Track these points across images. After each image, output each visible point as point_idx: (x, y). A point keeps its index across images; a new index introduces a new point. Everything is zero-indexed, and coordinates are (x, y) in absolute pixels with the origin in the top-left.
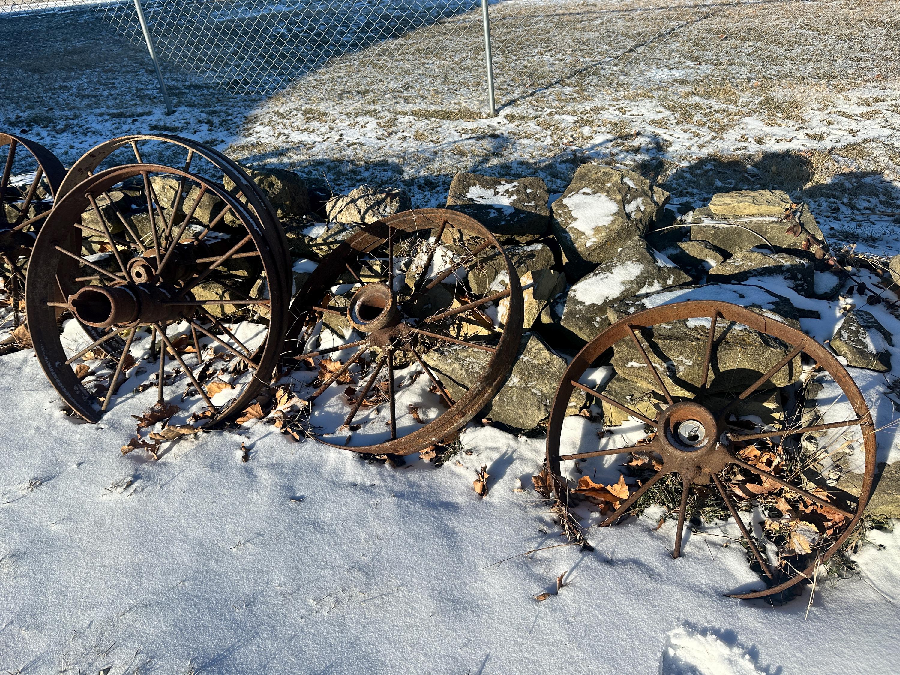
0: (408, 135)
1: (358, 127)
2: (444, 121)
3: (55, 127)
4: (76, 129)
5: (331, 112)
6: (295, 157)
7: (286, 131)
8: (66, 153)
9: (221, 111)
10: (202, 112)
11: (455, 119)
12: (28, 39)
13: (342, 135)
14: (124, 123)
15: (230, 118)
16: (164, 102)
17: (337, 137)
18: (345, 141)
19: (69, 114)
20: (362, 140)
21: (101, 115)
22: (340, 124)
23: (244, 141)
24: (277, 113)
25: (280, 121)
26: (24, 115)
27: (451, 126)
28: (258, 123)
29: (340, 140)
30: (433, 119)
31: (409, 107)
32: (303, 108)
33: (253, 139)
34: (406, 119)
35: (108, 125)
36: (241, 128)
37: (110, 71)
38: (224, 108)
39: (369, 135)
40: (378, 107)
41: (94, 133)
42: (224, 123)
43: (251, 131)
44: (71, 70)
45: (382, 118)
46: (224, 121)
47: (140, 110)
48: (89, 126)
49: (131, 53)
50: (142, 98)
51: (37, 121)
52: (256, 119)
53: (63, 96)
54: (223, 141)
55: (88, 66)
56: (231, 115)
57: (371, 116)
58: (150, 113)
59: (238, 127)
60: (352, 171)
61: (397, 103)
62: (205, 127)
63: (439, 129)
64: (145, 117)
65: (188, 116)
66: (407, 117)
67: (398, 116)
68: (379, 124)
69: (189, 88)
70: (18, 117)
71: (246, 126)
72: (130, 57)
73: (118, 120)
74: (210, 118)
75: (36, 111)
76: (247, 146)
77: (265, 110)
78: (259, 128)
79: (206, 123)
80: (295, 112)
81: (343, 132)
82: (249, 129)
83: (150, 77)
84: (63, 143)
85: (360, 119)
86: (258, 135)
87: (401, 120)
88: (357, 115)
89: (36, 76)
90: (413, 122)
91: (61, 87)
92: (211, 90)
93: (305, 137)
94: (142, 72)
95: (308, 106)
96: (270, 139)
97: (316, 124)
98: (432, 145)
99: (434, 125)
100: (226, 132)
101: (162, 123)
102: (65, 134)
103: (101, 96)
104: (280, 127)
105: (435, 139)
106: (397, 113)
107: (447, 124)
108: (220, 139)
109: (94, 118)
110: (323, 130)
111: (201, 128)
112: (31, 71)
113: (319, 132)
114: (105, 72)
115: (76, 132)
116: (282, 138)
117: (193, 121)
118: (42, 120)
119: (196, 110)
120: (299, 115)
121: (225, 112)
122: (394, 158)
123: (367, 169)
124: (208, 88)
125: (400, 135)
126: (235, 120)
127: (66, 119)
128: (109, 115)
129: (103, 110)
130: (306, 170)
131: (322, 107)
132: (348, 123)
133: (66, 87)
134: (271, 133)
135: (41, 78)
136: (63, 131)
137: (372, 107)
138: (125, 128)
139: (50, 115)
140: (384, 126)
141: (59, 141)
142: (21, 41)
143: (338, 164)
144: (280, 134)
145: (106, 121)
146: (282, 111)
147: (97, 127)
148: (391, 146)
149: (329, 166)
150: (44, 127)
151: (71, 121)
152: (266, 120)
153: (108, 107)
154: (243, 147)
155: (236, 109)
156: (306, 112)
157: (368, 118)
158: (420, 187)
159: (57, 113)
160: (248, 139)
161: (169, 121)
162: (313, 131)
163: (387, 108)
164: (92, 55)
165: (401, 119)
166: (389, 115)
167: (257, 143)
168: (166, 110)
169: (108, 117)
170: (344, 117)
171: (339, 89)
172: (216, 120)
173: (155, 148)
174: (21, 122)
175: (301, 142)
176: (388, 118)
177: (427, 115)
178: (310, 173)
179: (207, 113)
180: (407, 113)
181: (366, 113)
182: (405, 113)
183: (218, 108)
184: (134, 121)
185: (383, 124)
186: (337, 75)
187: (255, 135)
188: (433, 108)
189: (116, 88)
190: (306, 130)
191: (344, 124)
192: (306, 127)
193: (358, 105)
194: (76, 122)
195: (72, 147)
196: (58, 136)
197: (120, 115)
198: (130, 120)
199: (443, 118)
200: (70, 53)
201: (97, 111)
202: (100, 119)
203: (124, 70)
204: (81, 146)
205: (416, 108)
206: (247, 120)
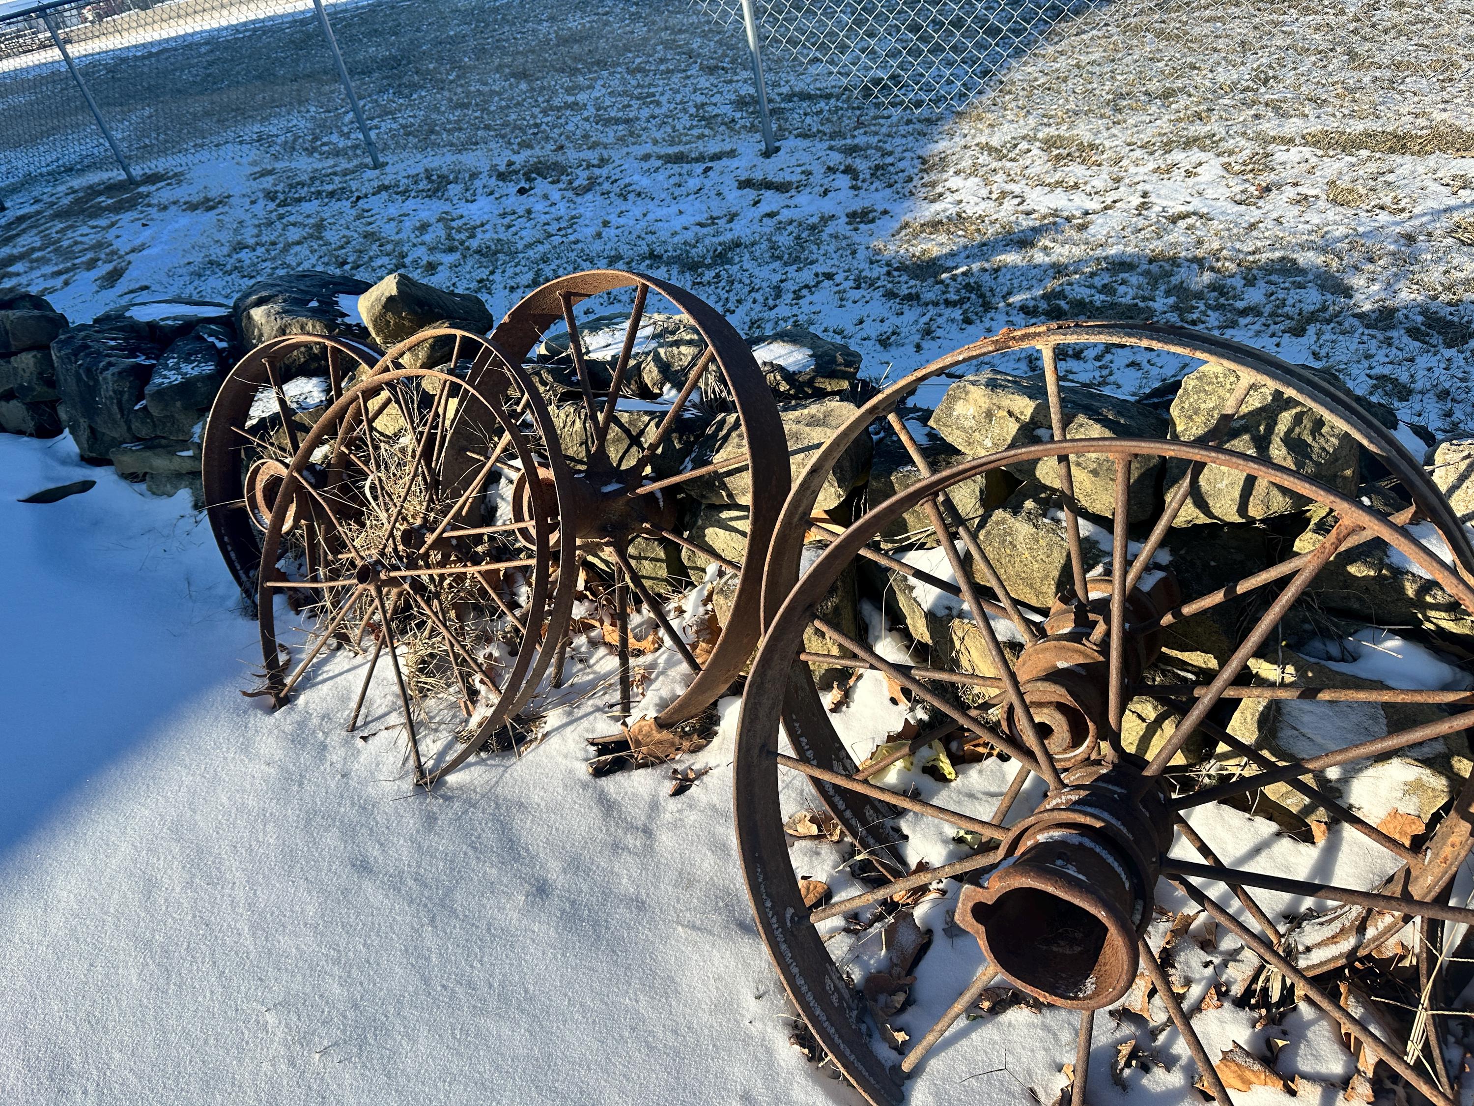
0: (1312, 192)
1: (1178, 174)
2: (1397, 158)
3: (570, 182)
4: (606, 186)
5: (1107, 144)
6: (1058, 249)
7: (1016, 188)
8: (599, 235)
9: (869, 147)
10: (831, 148)
11: (1422, 152)
12: (496, 21)
13: (1145, 195)
14: (689, 174)
15: (889, 160)
16: (752, 129)
17: (1137, 200)
18: (1157, 209)
19: (593, 156)
20: (1196, 204)
21: (646, 157)
22: (1132, 169)
23: (929, 212)
24: (988, 148)
25: (995, 165)
26: (519, 159)
27: (1421, 169)
28: (951, 171)
29: (1144, 206)
30: (1364, 153)
31: (1293, 126)
32: (1040, 135)
33: (945, 207)
34: (1295, 154)
35: (661, 176)
36: (916, 181)
37: (639, 70)
38: (874, 140)
39: (1210, 193)
40: (1215, 126)
41: (639, 195)
42: (877, 171)
43: (939, 189)
44: (574, 72)
45: (1231, 153)
46: (877, 167)
47: (714, 147)
48: (627, 181)
49: (665, 35)
50: (709, 121)
51: (539, 170)
52: (943, 162)
53: (575, 123)
54: (885, 212)
55: (601, 64)
56: (890, 154)
57: (1203, 149)
58: (732, 154)
59: (910, 179)
60: (1213, 287)
61: (1257, 116)
62: (843, 181)
63: (1390, 178)
64: (725, 161)
65: (805, 158)
66: (1294, 150)
67: (1271, 148)
68: (1226, 167)
69: (789, 98)
70: (510, 164)
71: (926, 179)
72: (667, 45)
73: (676, 168)
74: (849, 161)
75: (537, 151)
76: (940, 222)
77: (959, 141)
78: (954, 182)
79: (843, 172)
80: (1024, 145)
81: (1148, 187)
82: (933, 185)
83: (712, 79)
84: (589, 214)
85: (1177, 156)
86: (957, 197)
87: (1280, 157)
88: (1168, 147)
89: (524, 86)
90: (1313, 160)
91: (568, 106)
92: (833, 101)
93: (1059, 200)
94: (694, 71)
95: (1052, 131)
96: (983, 205)
97: (1076, 171)
98: (1383, 217)
99: (1372, 167)
100: (888, 191)
101: (758, 176)
102: (589, 196)
103: (638, 119)
104: (1000, 177)
105: (1387, 200)
106: (1266, 140)
107: (1405, 164)
108: (880, 208)
109: (636, 164)
110: (1099, 183)
111: (836, 185)
112: (513, 75)
113: (1088, 188)
114: (632, 72)
115: (609, 193)
116: (1009, 204)
117: (818, 170)
118: (548, 168)
119: (819, 145)
120: (1035, 151)
121: (878, 149)
122: (1310, 254)
123: (1250, 282)
124: (828, 97)
125: (1290, 192)
126: (901, 165)
127: (588, 167)
128: (659, 157)
129: (648, 148)
130: (1098, 281)
131: (1083, 131)
132: (1151, 166)
133: (576, 104)
134: (984, 192)
135: (533, 89)
136: (588, 189)
137: (1199, 129)
138: (693, 183)
139: (560, 158)
140: (1242, 172)
141: (582, 211)
142: (487, 25)
143: (1167, 267)
144: (1004, 194)
145: (657, 170)
146: (995, 142)
147: (643, 182)
148: (1278, 221)
149: (1147, 273)
150: (553, 183)
151: (597, 171)
152: (966, 163)
153: (655, 142)
154: (935, 225)
155: (898, 141)
156: (1049, 144)
157: (1196, 155)
158: (1414, 333)
159: (572, 155)
160: (938, 206)
161: (770, 169)
162: (1076, 186)
163: (1239, 128)
164: (602, 43)
165: (1280, 155)
166: (1248, 148)
167: (959, 215)
168: (762, 146)
169: (659, 163)
170: (1138, 153)
171: (1104, 91)
172: (862, 166)
173: (756, 227)
174: (516, 172)
175: (1055, 213)
176: (1247, 152)
177: (1350, 145)
178: (1106, 289)
179: (840, 151)
180: (1291, 140)
181: (1188, 144)
182: (1289, 141)
183: (861, 140)
184: (708, 170)
185: (1237, 168)
186: (1084, 59)
187: (950, 198)
188: (1357, 127)
189: (658, 104)
190: (1059, 183)
191: (1141, 170)
192: (1058, 176)
193: (1164, 124)
194: (604, 172)
195: (606, 224)
196: (579, 200)
197: (679, 159)
198: (699, 168)
199: (1392, 150)
200: (564, 41)
201: (640, 151)
202: (646, 165)
203: (662, 67)
204: (622, 221)
205: (1315, 127)
206: (925, 165)
